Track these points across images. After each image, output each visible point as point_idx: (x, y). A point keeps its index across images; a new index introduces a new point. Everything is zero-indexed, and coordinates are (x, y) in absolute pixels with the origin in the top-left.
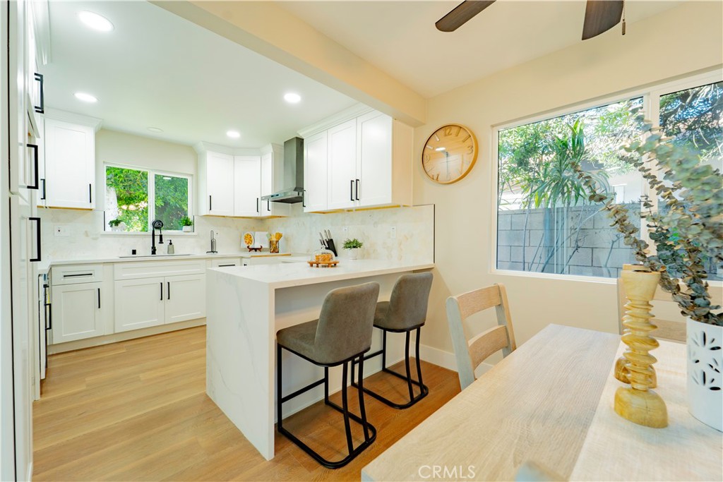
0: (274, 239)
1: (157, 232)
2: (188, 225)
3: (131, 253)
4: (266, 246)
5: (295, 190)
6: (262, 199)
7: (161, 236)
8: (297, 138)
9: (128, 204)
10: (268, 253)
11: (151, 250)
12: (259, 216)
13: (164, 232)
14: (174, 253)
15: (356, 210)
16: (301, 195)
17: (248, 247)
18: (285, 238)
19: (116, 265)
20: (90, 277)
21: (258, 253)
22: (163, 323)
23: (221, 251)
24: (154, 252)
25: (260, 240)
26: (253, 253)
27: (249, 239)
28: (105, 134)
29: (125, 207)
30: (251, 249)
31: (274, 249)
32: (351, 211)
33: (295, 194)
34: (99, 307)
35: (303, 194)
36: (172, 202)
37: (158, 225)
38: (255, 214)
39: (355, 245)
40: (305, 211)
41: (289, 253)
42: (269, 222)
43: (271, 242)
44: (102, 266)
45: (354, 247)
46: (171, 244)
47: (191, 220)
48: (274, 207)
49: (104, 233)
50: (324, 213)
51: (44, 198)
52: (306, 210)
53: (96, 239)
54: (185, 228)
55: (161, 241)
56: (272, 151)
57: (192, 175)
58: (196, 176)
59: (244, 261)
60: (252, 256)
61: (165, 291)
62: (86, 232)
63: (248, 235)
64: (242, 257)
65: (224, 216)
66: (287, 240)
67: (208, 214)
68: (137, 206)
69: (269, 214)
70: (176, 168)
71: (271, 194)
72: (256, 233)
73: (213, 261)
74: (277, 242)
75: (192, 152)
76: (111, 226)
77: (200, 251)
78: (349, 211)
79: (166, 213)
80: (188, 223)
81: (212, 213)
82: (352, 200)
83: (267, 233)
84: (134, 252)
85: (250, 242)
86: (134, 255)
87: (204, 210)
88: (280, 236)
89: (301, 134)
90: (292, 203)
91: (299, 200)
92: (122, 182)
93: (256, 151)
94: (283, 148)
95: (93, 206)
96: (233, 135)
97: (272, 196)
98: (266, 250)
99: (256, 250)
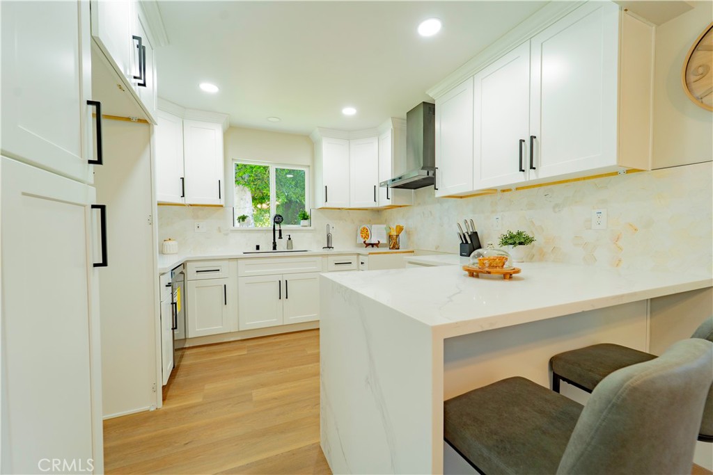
0: (394, 233)
1: (277, 227)
2: (305, 219)
3: (255, 247)
4: (384, 241)
5: (423, 168)
6: (381, 186)
7: (280, 231)
8: (424, 102)
9: (262, 203)
10: (387, 250)
11: (272, 246)
12: (377, 206)
13: (284, 227)
14: (292, 248)
15: (517, 189)
16: (431, 175)
17: (364, 242)
18: (406, 232)
19: (239, 261)
20: (217, 273)
21: (375, 250)
22: (282, 324)
23: (338, 247)
24: (275, 248)
25: (378, 234)
26: (370, 249)
27: (366, 233)
28: (233, 131)
29: (259, 206)
30: (368, 245)
31: (394, 244)
32: (510, 190)
33: (424, 174)
34: (226, 304)
35: (434, 174)
36: (294, 198)
37: (278, 220)
38: (372, 204)
39: (522, 240)
40: (437, 196)
41: (411, 249)
42: (387, 213)
43: (390, 236)
44: (226, 262)
45: (521, 244)
46: (290, 239)
47: (308, 213)
48: (395, 194)
49: (233, 228)
50: (461, 197)
51: (183, 196)
52: (438, 194)
53: (227, 235)
54: (303, 222)
55: (280, 237)
56: (392, 127)
57: (309, 166)
58: (313, 165)
59: (362, 259)
60: (370, 254)
61: (283, 290)
62: (219, 228)
63: (364, 228)
64: (359, 254)
65: (339, 209)
66: (408, 234)
67: (324, 206)
68: (268, 205)
69: (389, 203)
70: (295, 160)
71: (390, 178)
72: (373, 226)
73: (329, 258)
74: (397, 236)
75: (308, 141)
76: (239, 222)
77: (317, 247)
78: (504, 191)
79: (291, 211)
80: (305, 217)
81: (328, 205)
82: (521, 170)
83: (385, 226)
84: (258, 247)
85: (367, 236)
86: (258, 251)
87: (321, 203)
88: (401, 229)
89: (432, 95)
90: (415, 189)
91: (429, 182)
92: (253, 181)
93: (373, 132)
94: (406, 121)
95: (222, 202)
96: (349, 111)
97: (393, 180)
98: (384, 245)
99: (373, 245)
